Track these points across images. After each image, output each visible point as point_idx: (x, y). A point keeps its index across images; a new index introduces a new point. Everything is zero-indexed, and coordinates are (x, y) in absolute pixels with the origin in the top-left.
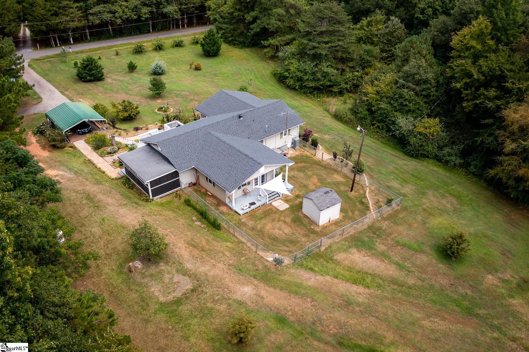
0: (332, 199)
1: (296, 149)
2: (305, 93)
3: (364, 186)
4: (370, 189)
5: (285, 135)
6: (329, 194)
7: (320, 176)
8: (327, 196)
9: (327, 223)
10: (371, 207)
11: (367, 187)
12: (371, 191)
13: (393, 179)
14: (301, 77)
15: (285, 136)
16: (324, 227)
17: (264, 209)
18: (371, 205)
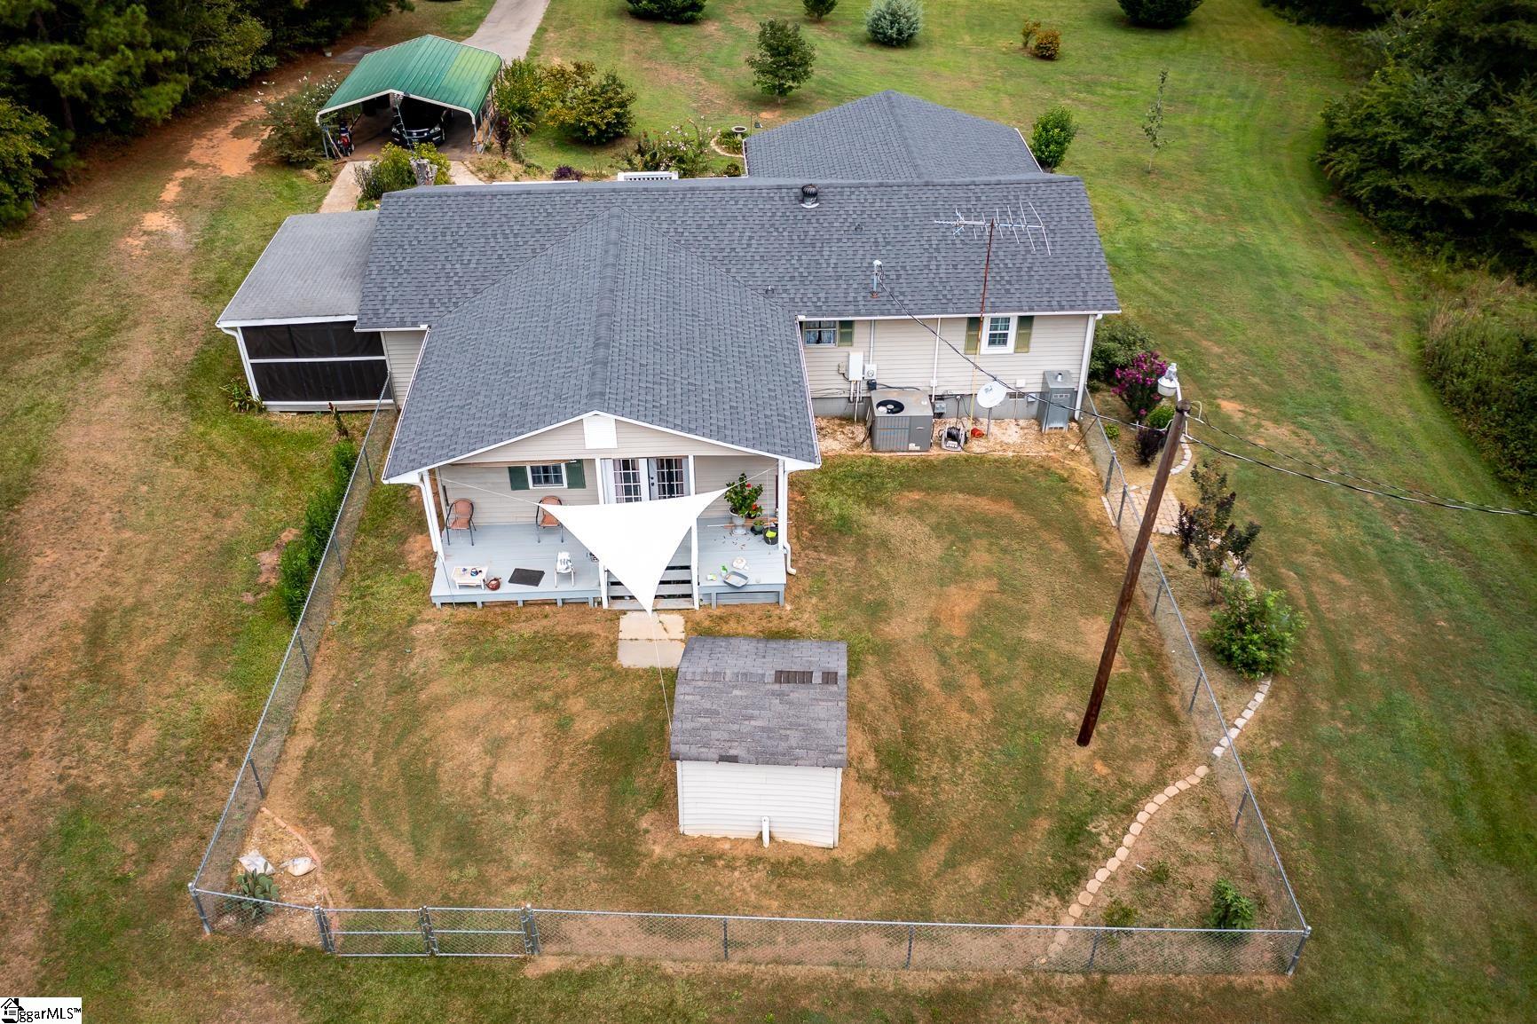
0: (791, 726)
1: (1046, 429)
2: (1388, 228)
3: (1194, 749)
4: (1209, 781)
5: (998, 339)
6: (798, 693)
7: (1015, 590)
8: (781, 695)
9: (737, 842)
10: (1093, 886)
11: (1210, 761)
12: (1202, 798)
13: (1427, 792)
14: (1394, 143)
15: (998, 349)
16: (707, 854)
17: (564, 623)
18: (1102, 875)
